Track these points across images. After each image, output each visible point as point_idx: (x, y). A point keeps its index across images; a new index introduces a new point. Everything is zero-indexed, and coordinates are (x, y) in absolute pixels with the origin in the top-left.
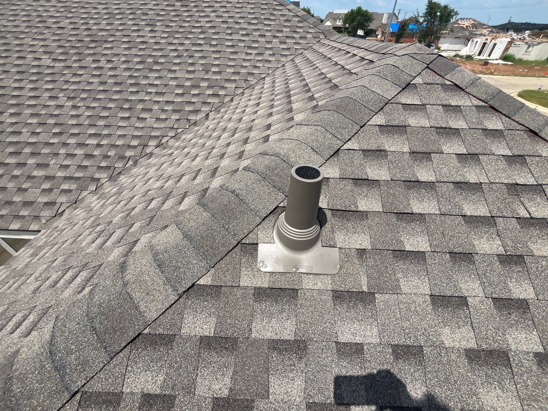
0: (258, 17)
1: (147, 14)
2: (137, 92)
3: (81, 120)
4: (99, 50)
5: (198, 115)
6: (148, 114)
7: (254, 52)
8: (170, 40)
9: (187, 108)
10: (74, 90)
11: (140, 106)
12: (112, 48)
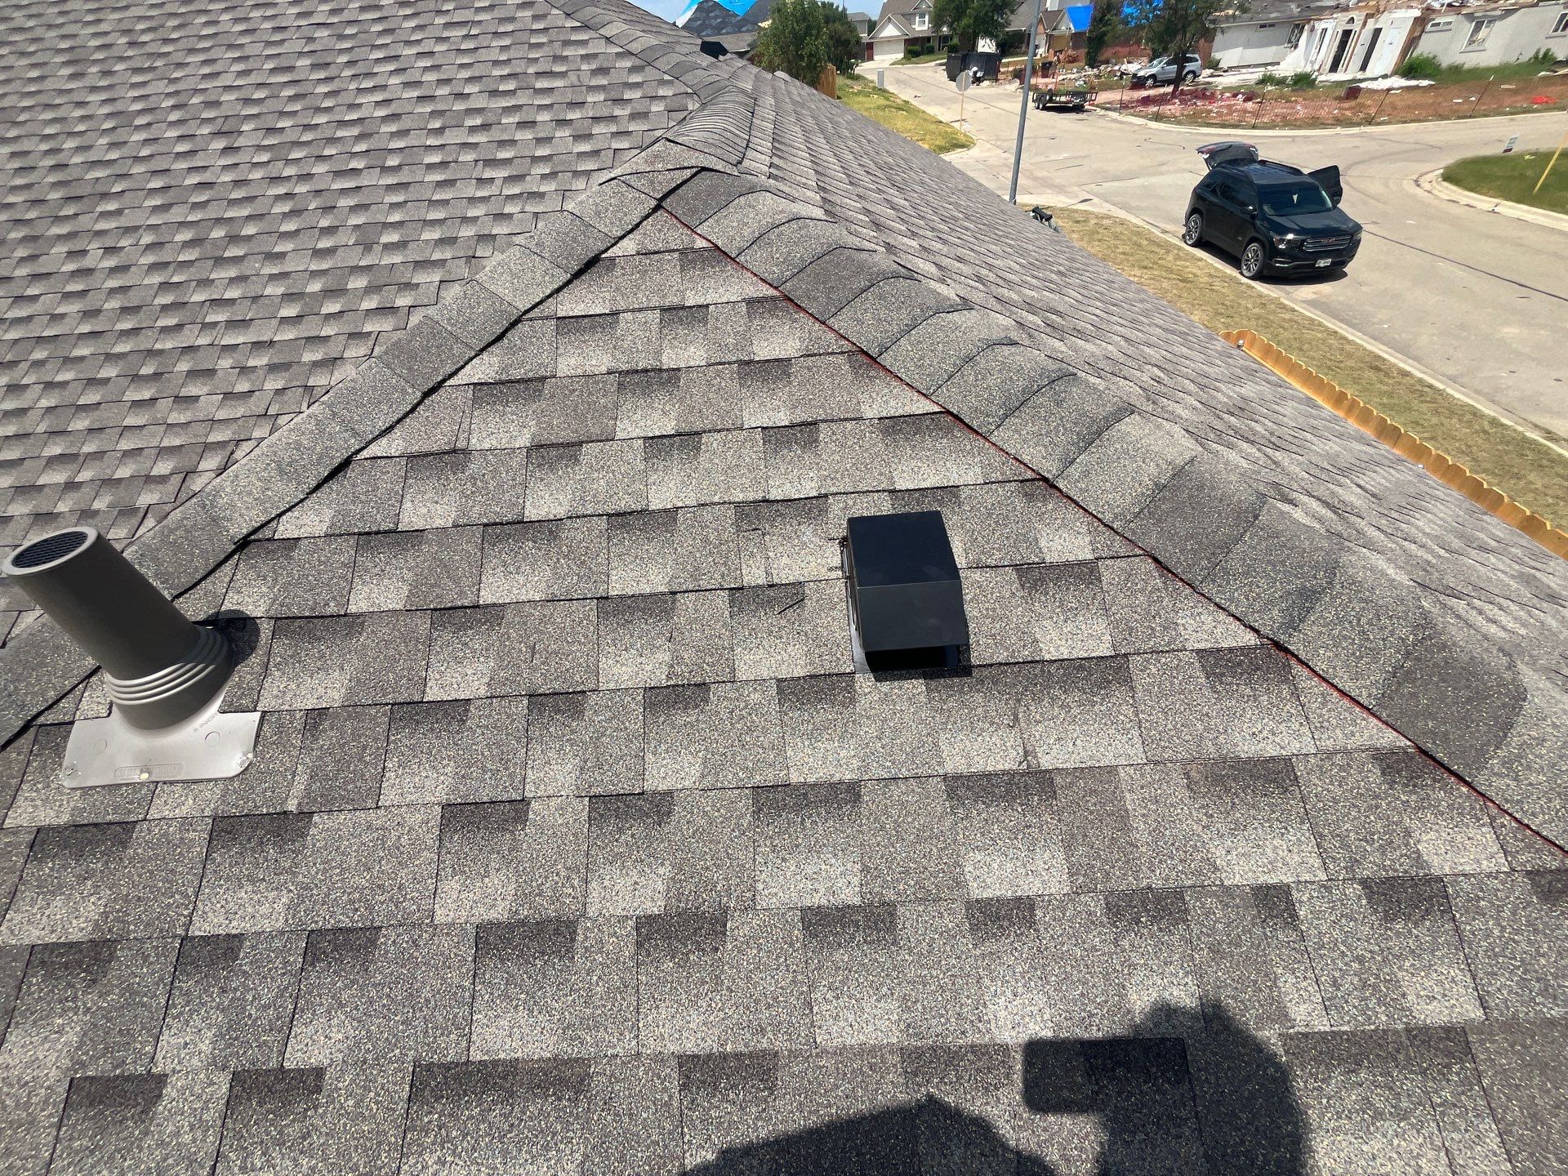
0: (518, 70)
1: (216, 104)
2: (179, 327)
3: (28, 423)
4: (85, 222)
5: (336, 373)
6: (206, 385)
7: (501, 173)
8: (277, 169)
9: (308, 357)
10: (16, 341)
11: (183, 366)
12: (119, 212)
